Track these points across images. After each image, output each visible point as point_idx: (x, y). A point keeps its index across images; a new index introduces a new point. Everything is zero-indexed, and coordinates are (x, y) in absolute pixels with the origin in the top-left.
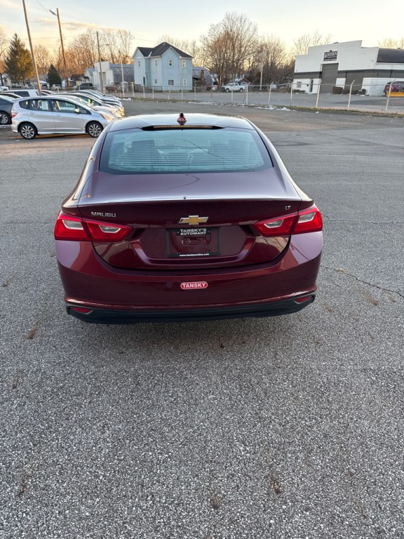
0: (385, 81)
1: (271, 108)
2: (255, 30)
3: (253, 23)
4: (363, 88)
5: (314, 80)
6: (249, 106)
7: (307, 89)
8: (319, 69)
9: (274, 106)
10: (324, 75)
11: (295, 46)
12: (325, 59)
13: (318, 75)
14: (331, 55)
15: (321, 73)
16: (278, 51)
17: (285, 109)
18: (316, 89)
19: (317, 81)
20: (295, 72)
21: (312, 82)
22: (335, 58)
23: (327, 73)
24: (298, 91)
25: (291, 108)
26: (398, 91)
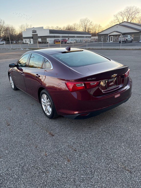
0: (53, 39)
1: (22, 49)
2: (4, 22)
3: (2, 20)
4: (47, 41)
5: (31, 39)
6: (13, 49)
7: (29, 43)
8: (31, 36)
9: (23, 48)
10: (33, 38)
11: (20, 28)
12: (33, 33)
13: (32, 38)
14: (34, 31)
15: (32, 37)
16: (13, 30)
17: (27, 49)
18: (32, 42)
19: (32, 40)
20: (23, 37)
21: (30, 40)
22: (36, 32)
23: (35, 37)
24: (26, 43)
25: (29, 49)
26: (58, 42)
